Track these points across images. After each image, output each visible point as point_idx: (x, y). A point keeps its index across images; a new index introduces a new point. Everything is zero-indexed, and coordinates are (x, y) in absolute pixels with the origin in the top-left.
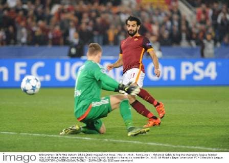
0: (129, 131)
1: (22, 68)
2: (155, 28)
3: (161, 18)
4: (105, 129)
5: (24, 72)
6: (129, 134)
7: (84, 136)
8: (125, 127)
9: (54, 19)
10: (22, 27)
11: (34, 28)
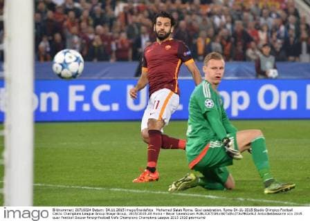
0: (266, 187)
1: (78, 93)
2: (263, 36)
3: (272, 21)
4: (234, 182)
5: (81, 98)
6: (266, 191)
7: (206, 192)
8: (261, 179)
9: (118, 23)
10: (73, 34)
11: (91, 37)
